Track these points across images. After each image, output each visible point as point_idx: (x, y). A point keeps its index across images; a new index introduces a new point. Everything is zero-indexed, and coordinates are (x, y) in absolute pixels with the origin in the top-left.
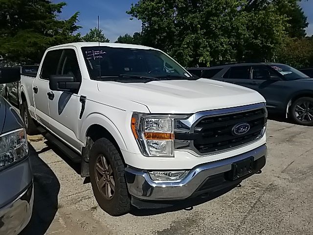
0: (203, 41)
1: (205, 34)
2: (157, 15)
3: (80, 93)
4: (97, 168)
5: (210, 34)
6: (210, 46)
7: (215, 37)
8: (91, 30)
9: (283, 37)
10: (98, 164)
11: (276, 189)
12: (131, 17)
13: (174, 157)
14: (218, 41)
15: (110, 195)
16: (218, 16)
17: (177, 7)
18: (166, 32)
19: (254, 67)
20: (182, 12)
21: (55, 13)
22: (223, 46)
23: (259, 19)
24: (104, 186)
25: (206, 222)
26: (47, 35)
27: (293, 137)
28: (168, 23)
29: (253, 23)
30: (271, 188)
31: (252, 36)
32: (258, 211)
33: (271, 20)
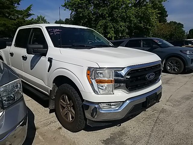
0: (110, 24)
1: (111, 20)
2: (81, 8)
5: (114, 20)
6: (114, 28)
7: (117, 22)
8: (38, 16)
9: (155, 22)
10: (61, 100)
11: (166, 111)
12: (65, 9)
13: (114, 94)
14: (119, 24)
15: (71, 119)
16: (118, 10)
17: (93, 3)
18: (87, 18)
19: (143, 40)
20: (97, 6)
21: (16, 5)
22: (122, 28)
23: (142, 11)
26: (11, 19)
27: (168, 81)
28: (88, 13)
29: (138, 14)
30: (163, 111)
31: (138, 21)
32: (159, 124)
33: (149, 12)
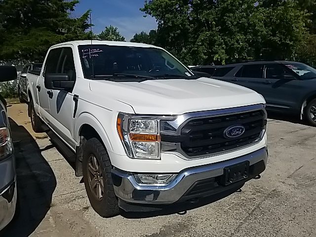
0: (219, 38)
1: (220, 31)
2: (171, 12)
3: (74, 92)
4: (89, 168)
5: (225, 31)
6: (226, 44)
7: (231, 34)
8: (107, 28)
9: (303, 34)
10: (90, 164)
11: (279, 196)
12: (145, 15)
13: (160, 159)
14: (234, 38)
15: (101, 196)
16: (234, 13)
17: (191, 3)
18: (181, 29)
19: (268, 66)
20: (197, 8)
21: (68, 11)
22: (239, 44)
23: (278, 15)
24: (96, 187)
25: (198, 229)
26: (60, 33)
27: (306, 139)
28: (182, 20)
29: (271, 19)
30: (275, 194)
31: (270, 32)
32: (256, 218)
33: (290, 16)
